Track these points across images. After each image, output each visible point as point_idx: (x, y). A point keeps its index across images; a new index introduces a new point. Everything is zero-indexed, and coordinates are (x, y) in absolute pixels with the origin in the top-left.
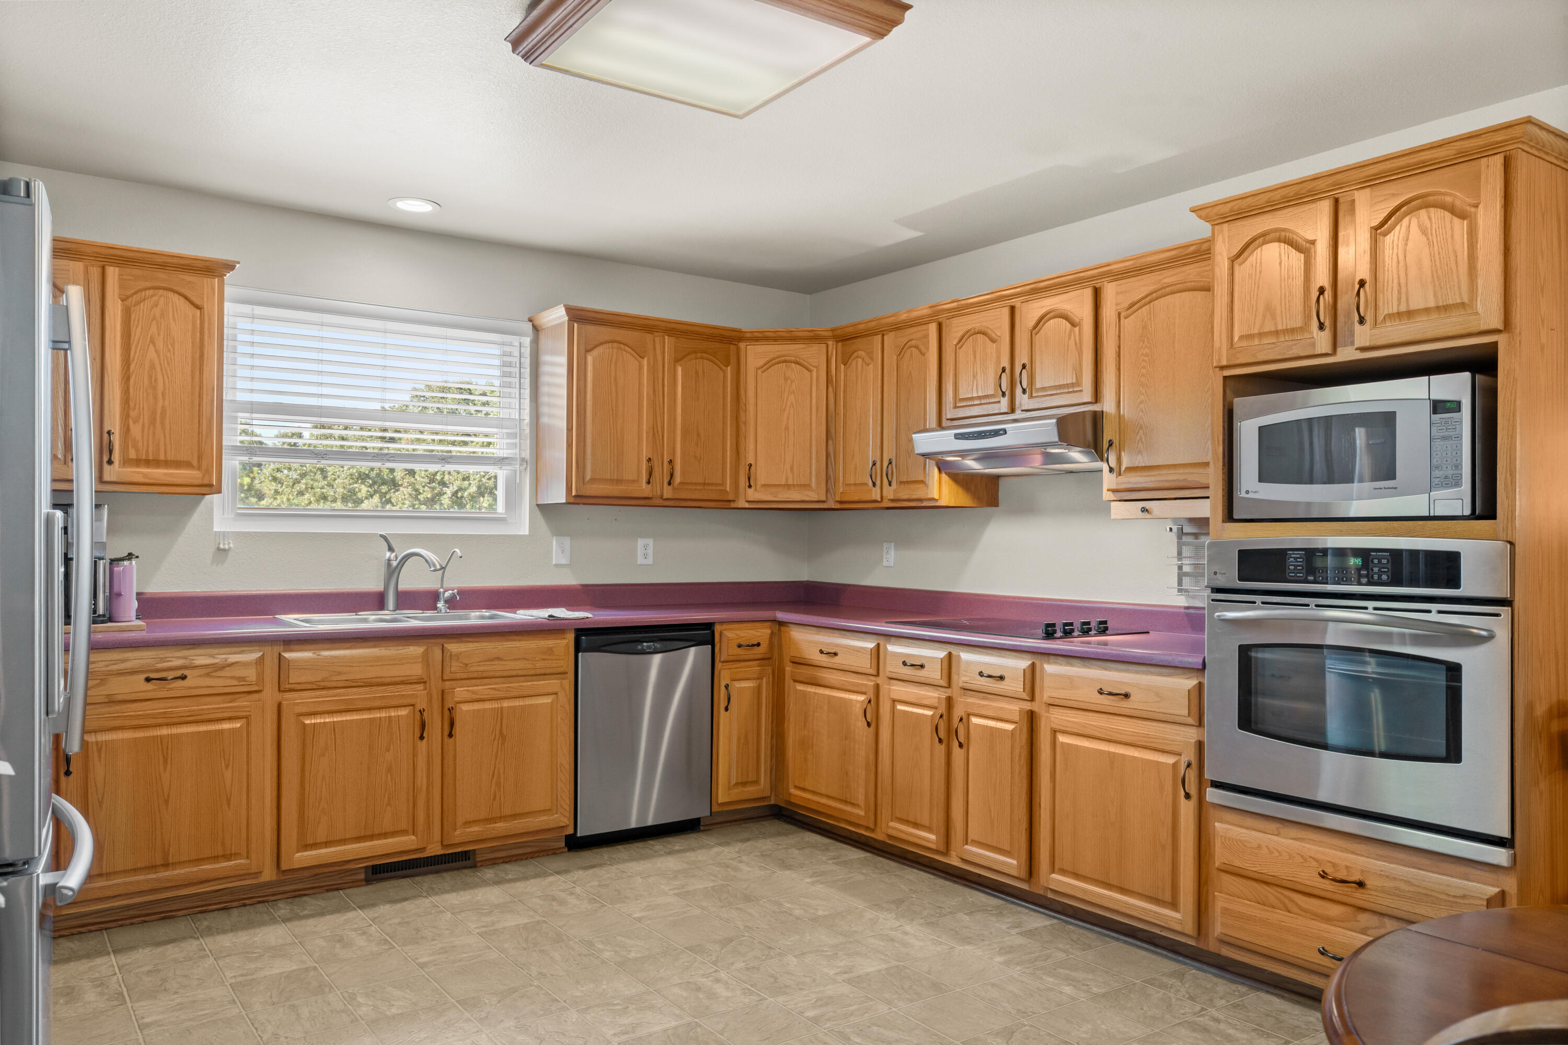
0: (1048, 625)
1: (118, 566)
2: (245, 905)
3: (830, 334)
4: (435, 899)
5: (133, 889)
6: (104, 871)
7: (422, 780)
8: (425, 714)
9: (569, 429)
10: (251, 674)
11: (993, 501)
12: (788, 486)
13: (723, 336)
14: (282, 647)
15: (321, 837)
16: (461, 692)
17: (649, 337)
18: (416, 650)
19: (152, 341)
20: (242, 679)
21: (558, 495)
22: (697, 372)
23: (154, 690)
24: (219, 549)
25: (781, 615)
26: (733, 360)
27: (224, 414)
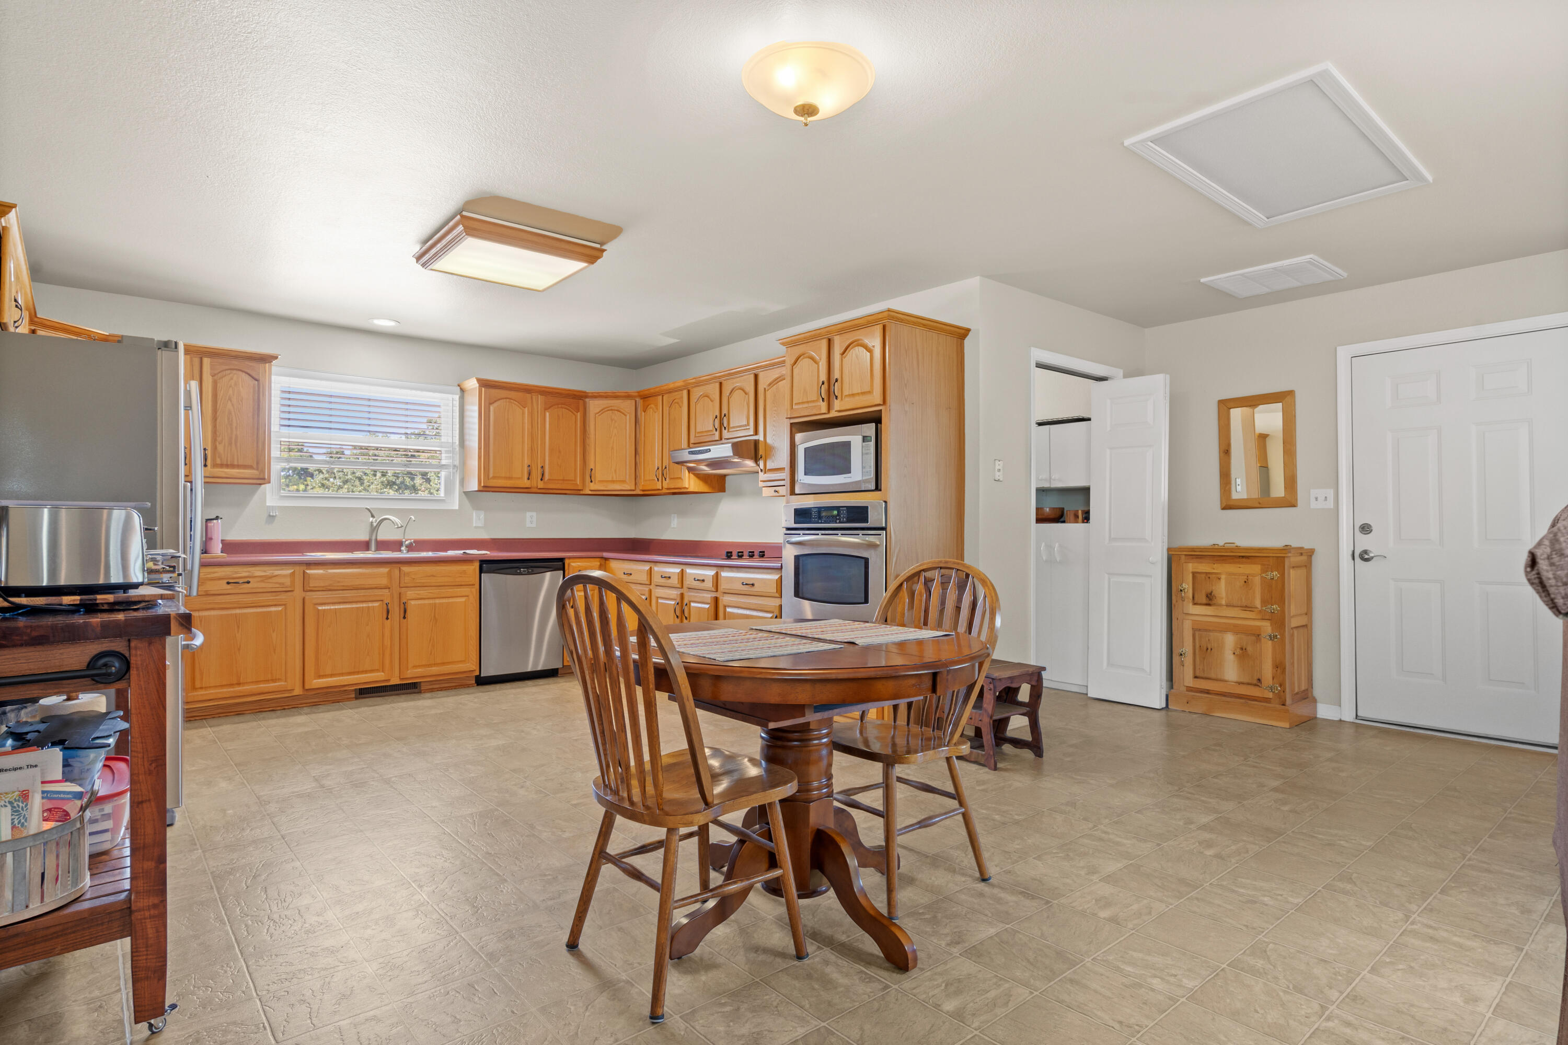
0: (728, 553)
1: (210, 523)
2: (284, 709)
3: (637, 394)
4: (392, 705)
5: (220, 696)
6: (204, 686)
7: (387, 642)
8: (389, 605)
9: (480, 448)
10: (287, 581)
11: (722, 489)
12: (613, 482)
13: (575, 395)
14: (305, 567)
15: (328, 672)
16: (410, 594)
17: (529, 396)
18: (384, 570)
19: (230, 399)
20: (283, 584)
21: (474, 486)
22: (558, 416)
23: (231, 589)
24: (270, 516)
25: (605, 555)
26: (581, 409)
27: (272, 439)
